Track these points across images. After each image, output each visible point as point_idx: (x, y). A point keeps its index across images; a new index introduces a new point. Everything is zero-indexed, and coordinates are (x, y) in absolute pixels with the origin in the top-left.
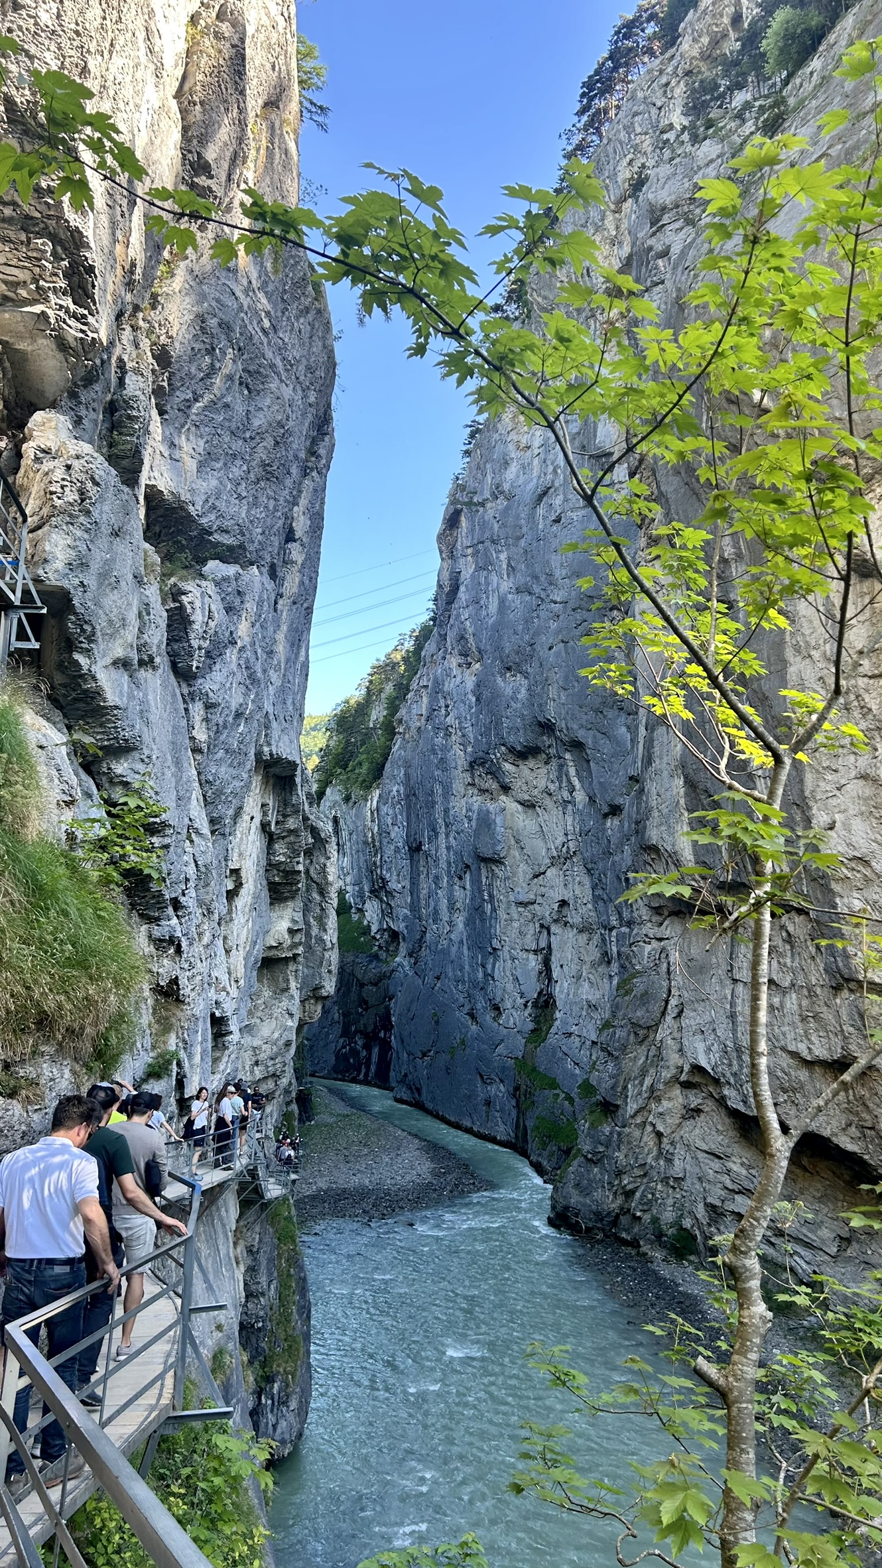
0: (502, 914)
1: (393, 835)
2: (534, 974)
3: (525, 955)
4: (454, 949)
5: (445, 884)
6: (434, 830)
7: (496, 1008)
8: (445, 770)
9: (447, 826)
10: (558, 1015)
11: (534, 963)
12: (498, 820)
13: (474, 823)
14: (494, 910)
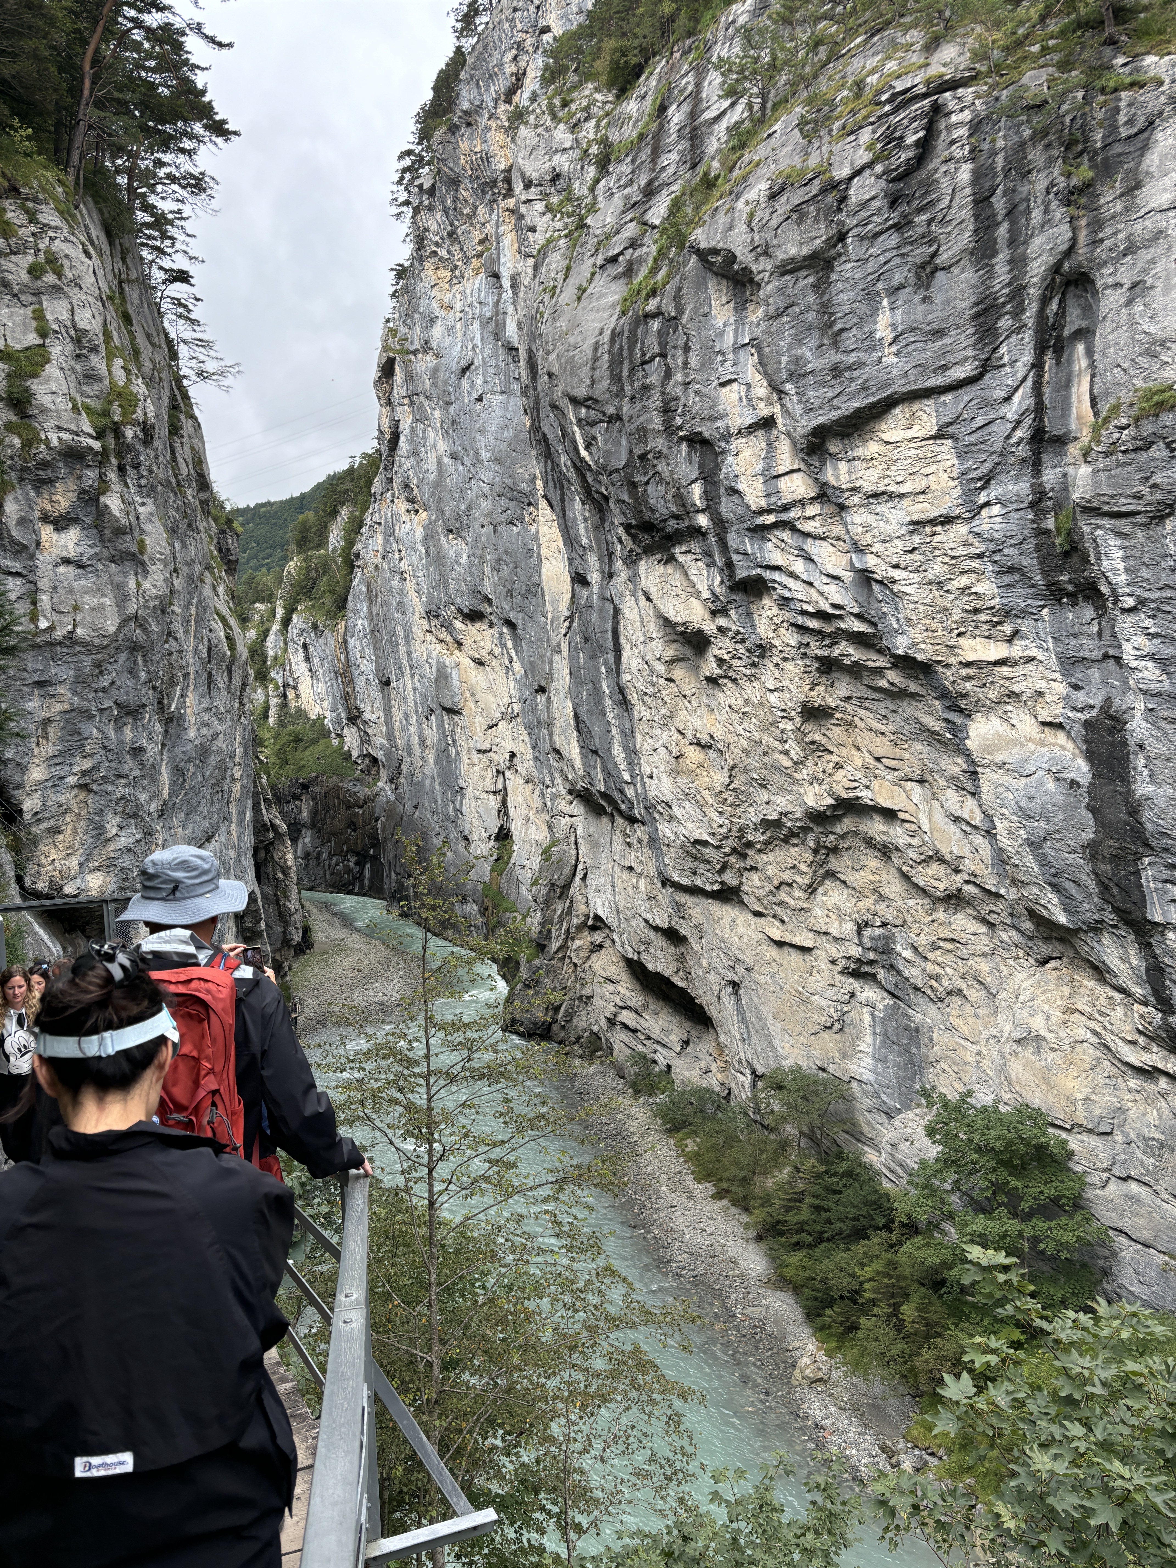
0: (464, 757)
1: (363, 668)
2: (494, 812)
3: (485, 796)
4: (428, 783)
5: (414, 722)
6: (400, 669)
7: (466, 839)
8: (403, 613)
9: (411, 667)
10: (515, 848)
11: (494, 802)
12: (454, 674)
13: (434, 670)
14: (458, 753)
